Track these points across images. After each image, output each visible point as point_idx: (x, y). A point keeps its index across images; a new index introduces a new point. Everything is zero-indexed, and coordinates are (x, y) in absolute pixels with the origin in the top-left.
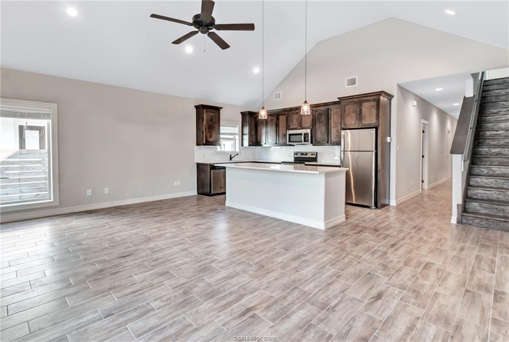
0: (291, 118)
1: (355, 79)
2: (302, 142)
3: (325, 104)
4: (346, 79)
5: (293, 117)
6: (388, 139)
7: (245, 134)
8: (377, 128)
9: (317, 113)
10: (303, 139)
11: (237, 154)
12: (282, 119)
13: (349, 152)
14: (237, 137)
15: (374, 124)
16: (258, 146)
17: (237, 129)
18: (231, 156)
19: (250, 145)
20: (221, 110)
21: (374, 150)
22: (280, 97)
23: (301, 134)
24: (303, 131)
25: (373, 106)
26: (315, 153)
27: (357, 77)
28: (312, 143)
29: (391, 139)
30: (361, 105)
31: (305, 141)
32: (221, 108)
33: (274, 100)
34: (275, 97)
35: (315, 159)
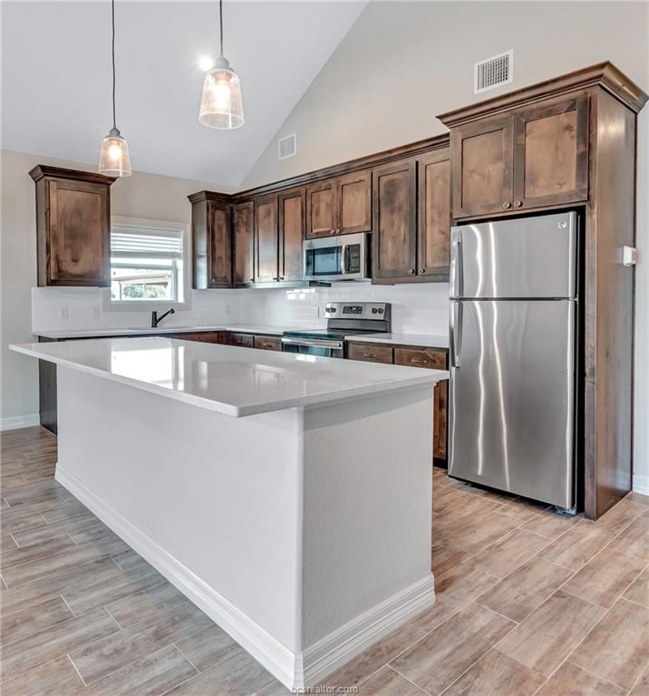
0: (315, 206)
1: (506, 60)
2: (341, 273)
3: (409, 151)
4: (476, 65)
5: (318, 200)
6: (627, 256)
7: (201, 256)
8: (581, 212)
9: (384, 180)
10: (342, 264)
11: (173, 311)
12: (293, 207)
13: (477, 303)
14: (180, 264)
15: (570, 195)
16: (237, 287)
17: (180, 241)
18: (155, 314)
19: (210, 286)
20: (113, 186)
21: (570, 294)
22: (293, 152)
23: (338, 249)
24: (345, 241)
25: (568, 128)
26: (384, 307)
27: (510, 53)
28: (369, 275)
29: (635, 256)
30: (521, 130)
31: (348, 270)
32: (113, 180)
33: (280, 159)
34: (283, 151)
35: (385, 326)
